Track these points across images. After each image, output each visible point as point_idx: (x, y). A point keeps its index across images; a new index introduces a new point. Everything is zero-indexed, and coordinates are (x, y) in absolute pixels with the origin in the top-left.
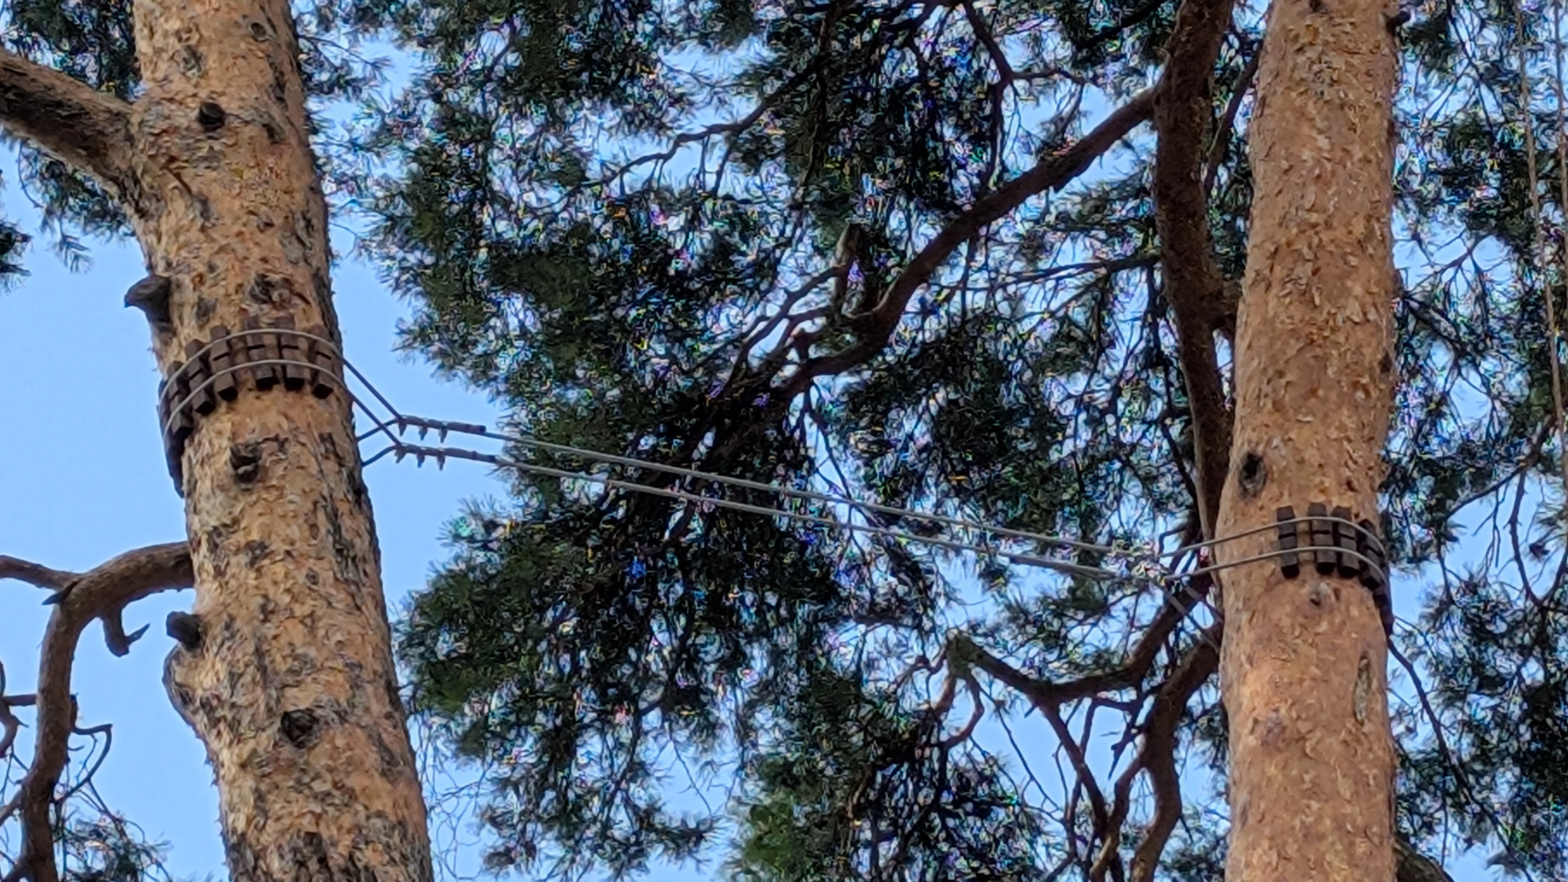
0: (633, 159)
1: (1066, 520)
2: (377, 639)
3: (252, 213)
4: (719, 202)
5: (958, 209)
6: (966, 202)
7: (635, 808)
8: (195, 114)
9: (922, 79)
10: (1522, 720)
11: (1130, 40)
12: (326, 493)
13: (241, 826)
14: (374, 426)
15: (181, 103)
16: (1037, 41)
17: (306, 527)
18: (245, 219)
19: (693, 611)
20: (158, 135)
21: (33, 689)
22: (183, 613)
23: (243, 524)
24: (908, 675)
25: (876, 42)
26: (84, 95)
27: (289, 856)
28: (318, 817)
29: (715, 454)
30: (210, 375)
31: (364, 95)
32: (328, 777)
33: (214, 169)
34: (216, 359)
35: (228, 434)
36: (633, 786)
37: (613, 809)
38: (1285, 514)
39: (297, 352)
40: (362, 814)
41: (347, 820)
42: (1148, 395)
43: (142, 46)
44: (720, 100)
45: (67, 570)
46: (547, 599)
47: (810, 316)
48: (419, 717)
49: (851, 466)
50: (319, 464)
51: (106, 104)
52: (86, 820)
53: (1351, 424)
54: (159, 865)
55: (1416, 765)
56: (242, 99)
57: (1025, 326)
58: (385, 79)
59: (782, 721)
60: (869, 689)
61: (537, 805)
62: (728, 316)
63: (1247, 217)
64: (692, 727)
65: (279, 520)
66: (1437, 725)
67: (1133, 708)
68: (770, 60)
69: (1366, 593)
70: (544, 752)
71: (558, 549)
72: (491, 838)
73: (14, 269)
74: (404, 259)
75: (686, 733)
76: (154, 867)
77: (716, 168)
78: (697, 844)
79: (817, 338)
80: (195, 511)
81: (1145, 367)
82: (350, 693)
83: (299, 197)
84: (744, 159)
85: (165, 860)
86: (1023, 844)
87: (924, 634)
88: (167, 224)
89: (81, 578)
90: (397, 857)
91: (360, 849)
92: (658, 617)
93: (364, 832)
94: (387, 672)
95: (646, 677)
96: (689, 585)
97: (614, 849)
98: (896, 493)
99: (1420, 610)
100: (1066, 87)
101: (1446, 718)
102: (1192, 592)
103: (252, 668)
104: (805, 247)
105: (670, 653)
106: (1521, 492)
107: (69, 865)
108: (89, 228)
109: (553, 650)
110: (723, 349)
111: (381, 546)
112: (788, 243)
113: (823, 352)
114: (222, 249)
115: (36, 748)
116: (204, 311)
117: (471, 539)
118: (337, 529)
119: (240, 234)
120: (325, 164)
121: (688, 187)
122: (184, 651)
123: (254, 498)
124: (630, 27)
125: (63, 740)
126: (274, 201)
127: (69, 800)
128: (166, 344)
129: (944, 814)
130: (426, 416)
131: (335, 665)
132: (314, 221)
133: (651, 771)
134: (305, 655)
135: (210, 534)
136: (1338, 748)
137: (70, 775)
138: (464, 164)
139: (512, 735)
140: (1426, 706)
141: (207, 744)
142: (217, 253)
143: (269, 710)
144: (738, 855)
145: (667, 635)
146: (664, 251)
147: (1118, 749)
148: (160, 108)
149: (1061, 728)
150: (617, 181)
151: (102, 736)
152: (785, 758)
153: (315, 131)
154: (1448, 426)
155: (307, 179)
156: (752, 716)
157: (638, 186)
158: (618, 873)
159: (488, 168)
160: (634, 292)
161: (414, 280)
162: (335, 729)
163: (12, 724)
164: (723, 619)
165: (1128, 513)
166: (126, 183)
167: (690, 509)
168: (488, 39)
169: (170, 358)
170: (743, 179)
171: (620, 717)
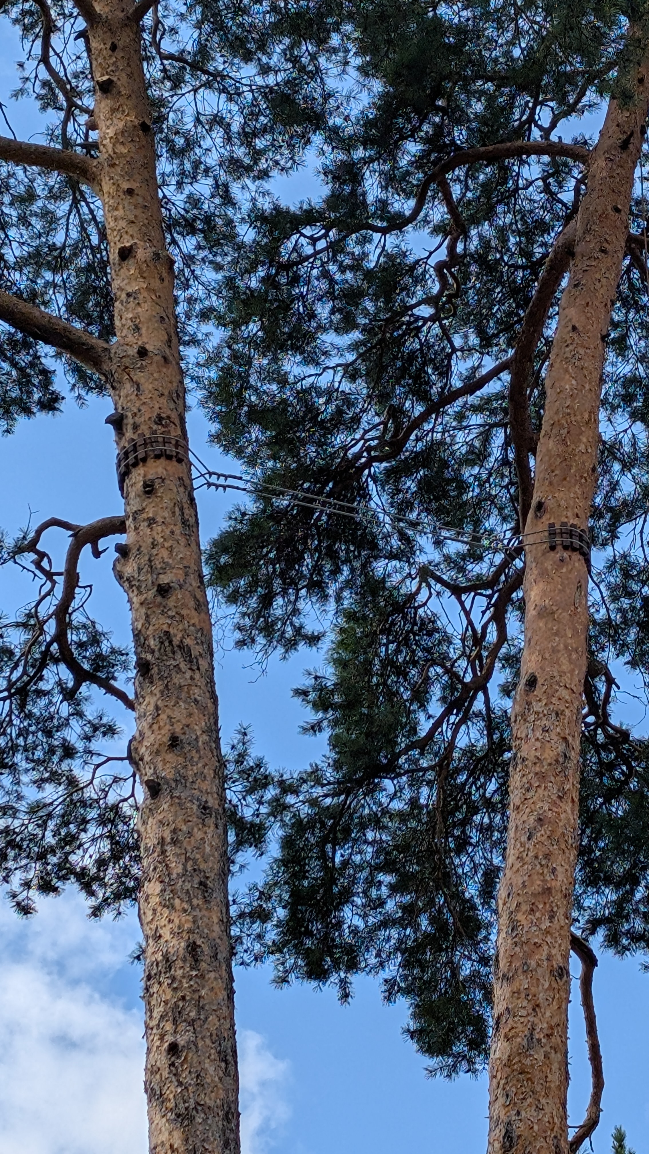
0: (306, 375)
1: (468, 523)
2: (195, 557)
3: (156, 390)
4: (339, 393)
5: (432, 401)
6: (435, 398)
7: (295, 626)
8: (136, 350)
9: (421, 349)
10: (641, 609)
11: (502, 339)
12: (179, 500)
13: (139, 627)
14: (199, 474)
15: (131, 346)
16: (466, 337)
17: (170, 512)
18: (153, 392)
19: (321, 551)
20: (122, 358)
21: (63, 570)
22: (121, 544)
23: (146, 510)
24: (403, 580)
25: (404, 334)
26: (92, 341)
27: (157, 640)
28: (169, 625)
29: (333, 491)
30: (137, 452)
31: (202, 346)
32: (174, 610)
33: (143, 372)
34: (140, 446)
35: (142, 475)
36: (294, 618)
37: (286, 626)
38: (551, 525)
39: (171, 445)
40: (187, 625)
41: (181, 627)
42: (503, 476)
43: (117, 323)
44: (341, 354)
45: (78, 524)
46: (265, 543)
47: (372, 439)
48: (212, 588)
49: (385, 497)
50: (177, 488)
51: (101, 345)
52: (80, 621)
53: (579, 492)
54: (108, 640)
55: (599, 624)
56: (155, 346)
57: (457, 447)
58: (211, 340)
59: (353, 595)
60: (388, 584)
61: (257, 623)
62: (340, 438)
63: (543, 409)
64: (319, 596)
65: (160, 510)
66: (608, 610)
67: (490, 597)
68: (362, 339)
69: (581, 557)
70: (260, 603)
71: (270, 525)
72: (238, 635)
73: (58, 409)
74: (214, 409)
75: (316, 598)
76: (106, 641)
77: (339, 380)
78: (318, 641)
79: (374, 448)
80: (128, 504)
81: (502, 465)
82: (185, 578)
83: (175, 384)
84: (350, 377)
85: (110, 639)
86: (445, 648)
87: (410, 565)
88: (123, 393)
89: (83, 528)
90: (199, 641)
91: (185, 638)
92: (307, 553)
93: (188, 631)
94: (199, 570)
95: (302, 577)
96: (320, 542)
97: (285, 642)
98: (402, 510)
99: (603, 564)
100: (477, 355)
101: (612, 607)
102: (514, 554)
103: (147, 566)
104: (372, 412)
105: (311, 567)
106: (645, 521)
107: (73, 638)
109: (266, 564)
110: (338, 450)
111: (200, 521)
112: (365, 411)
113: (377, 454)
114: (144, 403)
115: (63, 592)
116: (136, 427)
117: (236, 519)
118: (183, 514)
119: (151, 398)
120: (186, 371)
121: (328, 387)
122: (121, 558)
123: (151, 500)
124: (308, 324)
125: (73, 590)
126: (165, 386)
127: (74, 613)
128: (120, 439)
129: (415, 634)
130: (219, 472)
131: (179, 566)
132: (181, 394)
133: (302, 612)
134: (168, 562)
135: (133, 513)
136: (568, 617)
137: (75, 604)
138: (240, 374)
139: (248, 596)
140: (604, 602)
141: (128, 594)
142: (142, 405)
143: (153, 583)
144: (334, 646)
145: (310, 560)
146: (317, 411)
147: (484, 613)
148: (122, 347)
149: (462, 603)
150: (300, 383)
151: (88, 589)
152: (354, 610)
153: (183, 359)
154: (618, 494)
155: (179, 378)
156: (342, 593)
157: (308, 386)
158: (287, 651)
159: (249, 375)
160: (304, 426)
161: (217, 417)
162: (178, 591)
163: (54, 583)
164: (333, 555)
165: (492, 522)
166: (108, 376)
167: (322, 512)
168: (251, 325)
169: (122, 445)
170: (349, 385)
171: (291, 591)
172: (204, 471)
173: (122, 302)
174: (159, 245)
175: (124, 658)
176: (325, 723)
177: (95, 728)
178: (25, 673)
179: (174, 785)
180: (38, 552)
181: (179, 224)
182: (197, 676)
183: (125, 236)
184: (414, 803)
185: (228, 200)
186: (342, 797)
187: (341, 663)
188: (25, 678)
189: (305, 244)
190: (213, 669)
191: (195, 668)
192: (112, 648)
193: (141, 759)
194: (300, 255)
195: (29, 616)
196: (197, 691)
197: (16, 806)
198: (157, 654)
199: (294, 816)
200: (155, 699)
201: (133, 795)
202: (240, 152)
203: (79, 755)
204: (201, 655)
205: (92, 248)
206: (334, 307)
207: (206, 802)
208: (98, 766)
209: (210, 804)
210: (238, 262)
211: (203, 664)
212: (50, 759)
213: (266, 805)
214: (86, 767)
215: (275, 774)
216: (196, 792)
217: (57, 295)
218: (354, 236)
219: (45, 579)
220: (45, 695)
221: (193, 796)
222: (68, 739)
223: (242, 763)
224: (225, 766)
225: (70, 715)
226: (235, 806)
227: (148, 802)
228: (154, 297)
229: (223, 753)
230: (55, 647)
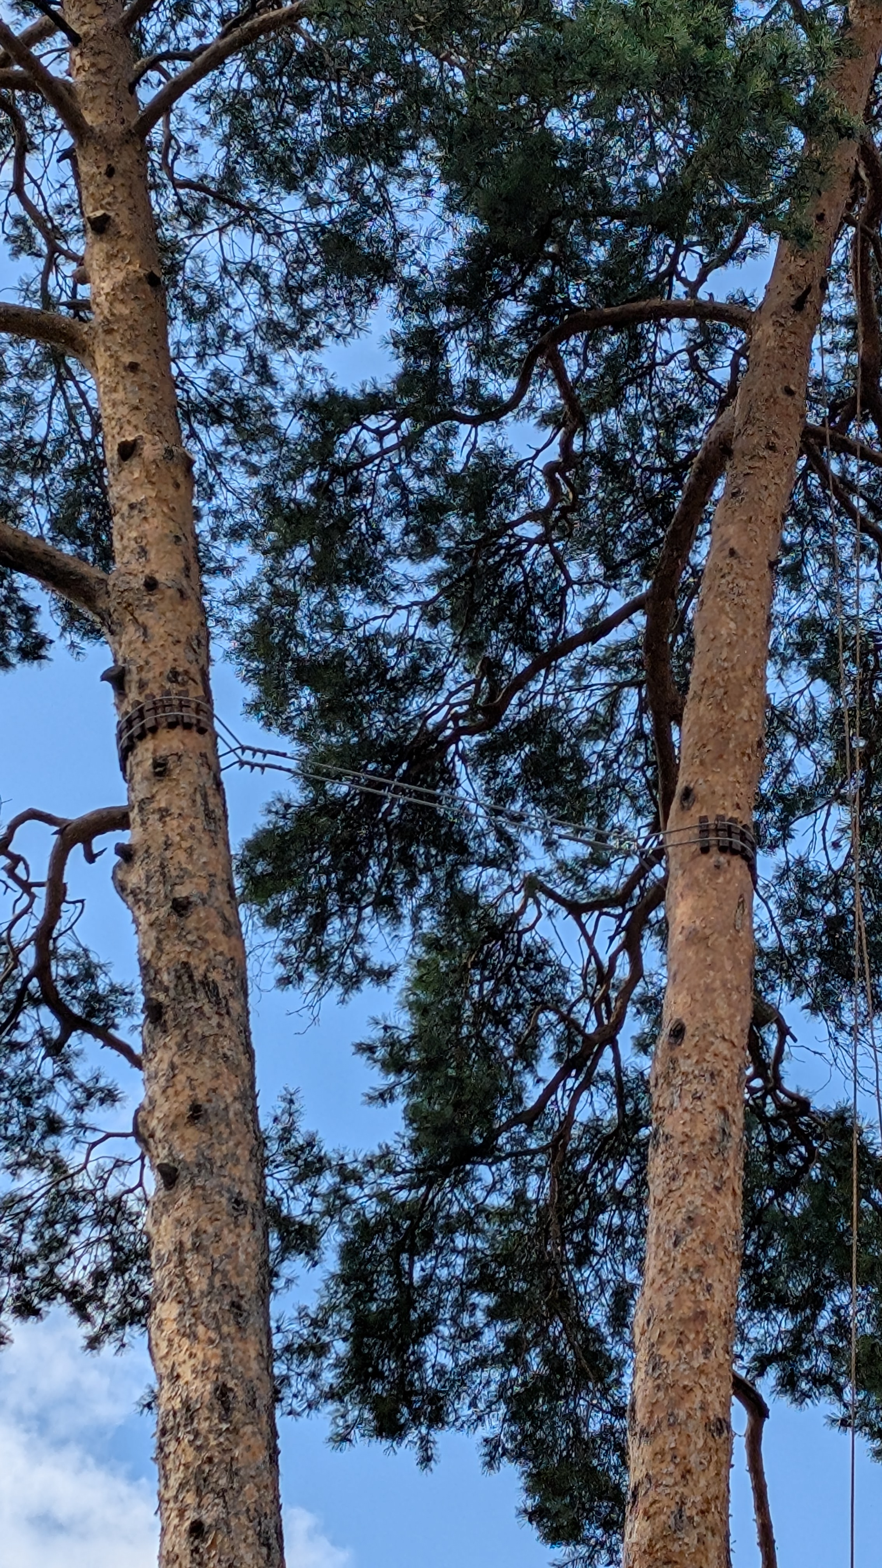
0: (371, 618)
1: (590, 817)
2: (224, 862)
3: (169, 635)
4: (415, 642)
5: (541, 651)
6: (545, 648)
7: (357, 958)
8: (142, 582)
9: (525, 582)
10: (823, 934)
11: (634, 568)
12: (201, 784)
13: (148, 956)
14: (228, 750)
15: (135, 575)
16: (585, 565)
17: (190, 801)
18: (165, 638)
19: (392, 855)
20: (122, 592)
21: (44, 879)
22: (123, 843)
23: (157, 798)
24: (503, 895)
25: (502, 562)
26: (85, 569)
27: (173, 974)
28: (189, 954)
29: (408, 773)
30: (143, 719)
31: (232, 577)
32: (196, 933)
33: (151, 611)
34: (147, 711)
35: (151, 750)
36: (356, 946)
37: (345, 958)
38: (703, 819)
39: (190, 709)
40: (212, 952)
41: (204, 956)
42: (636, 753)
43: (117, 545)
44: (417, 589)
45: (65, 817)
46: (315, 846)
47: (460, 704)
48: (246, 905)
49: (478, 784)
50: (198, 768)
51: (96, 574)
52: (69, 949)
53: (740, 774)
54: (106, 974)
55: (767, 955)
56: (168, 575)
57: (573, 714)
58: (243, 569)
59: (435, 916)
60: (482, 901)
61: (305, 953)
62: (417, 703)
63: (691, 662)
64: (389, 917)
65: (175, 798)
66: (779, 934)
67: (620, 917)
68: (446, 568)
69: (744, 863)
70: (310, 926)
71: (322, 820)
72: (280, 970)
73: (44, 657)
74: (249, 665)
75: (385, 919)
76: (104, 975)
77: (414, 624)
78: (388, 978)
79: (463, 716)
80: (133, 790)
81: (635, 739)
82: (209, 889)
83: (195, 628)
84: (429, 620)
85: (109, 972)
86: (559, 986)
87: (512, 874)
88: (125, 639)
89: (72, 822)
90: (229, 976)
91: (209, 971)
92: (373, 858)
93: (213, 962)
94: (229, 880)
95: (366, 891)
96: (390, 844)
97: (344, 979)
98: (501, 799)
99: (772, 873)
100: (600, 590)
101: (784, 931)
102: (653, 858)
103: (158, 874)
104: (460, 667)
105: (379, 877)
106: (828, 814)
107: (59, 972)
108: (85, 638)
109: (317, 874)
110: (414, 719)
112: (450, 665)
113: (466, 724)
114: (154, 653)
115: (45, 909)
116: (142, 685)
117: (277, 813)
118: (206, 804)
119: (162, 646)
120: (210, 611)
121: (399, 633)
122: (123, 863)
123: (163, 785)
124: (373, 548)
125: (58, 905)
126: (181, 629)
127: (61, 938)
128: (121, 701)
129: (519, 968)
130: (256, 746)
131: (201, 874)
132: (202, 641)
133: (366, 939)
134: (187, 868)
135: (139, 803)
136: (725, 944)
137: (61, 925)
138: (282, 617)
139: (294, 916)
140: (774, 924)
141: (133, 912)
142: (150, 655)
143: (166, 897)
144: (410, 985)
145: (377, 868)
146: (385, 666)
147: (611, 939)
148: (124, 577)
149: (582, 926)
150: (362, 628)
151: (79, 905)
152: (437, 935)
153: (205, 594)
154: (792, 778)
155: (200, 618)
156: (420, 912)
157: (373, 632)
158: (346, 992)
159: (294, 619)
160: (368, 687)
161: (253, 677)
162: (200, 908)
163: (33, 897)
164: (407, 861)
165: (622, 815)
166: (105, 616)
167: (393, 802)
169: (123, 709)
170: (428, 630)
171: (351, 910)
172: (235, 745)
173: (122, 517)
174: (172, 438)
175: (128, 998)
176: (398, 1090)
177: (90, 1095)
179: (196, 1171)
180: (10, 855)
181: (200, 410)
182: (226, 1023)
183: (126, 426)
184: (519, 1197)
185: (266, 377)
186: (423, 1190)
187: (421, 1009)
189: (369, 440)
190: (248, 1013)
191: (224, 1011)
192: (111, 985)
193: (152, 1136)
194: (362, 456)
196: (226, 1043)
198: (172, 993)
199: (358, 1215)
200: (170, 1053)
201: (140, 1184)
202: (282, 313)
203: (67, 1130)
204: (231, 994)
205: (82, 442)
206: (407, 525)
207: (240, 1194)
208: (94, 1145)
209: (244, 1197)
210: (278, 465)
211: (235, 1006)
212: (29, 1136)
213: (320, 1199)
214: (77, 1147)
215: (332, 1155)
216: (226, 1180)
217: (38, 506)
218: (434, 429)
219: (20, 891)
220: (21, 1049)
221: (221, 1185)
222: (53, 1108)
223: (288, 1140)
224: (265, 1145)
225: (55, 1076)
226: (280, 1200)
227: (161, 1194)
228: (165, 510)
229: (262, 1128)
230: (34, 984)
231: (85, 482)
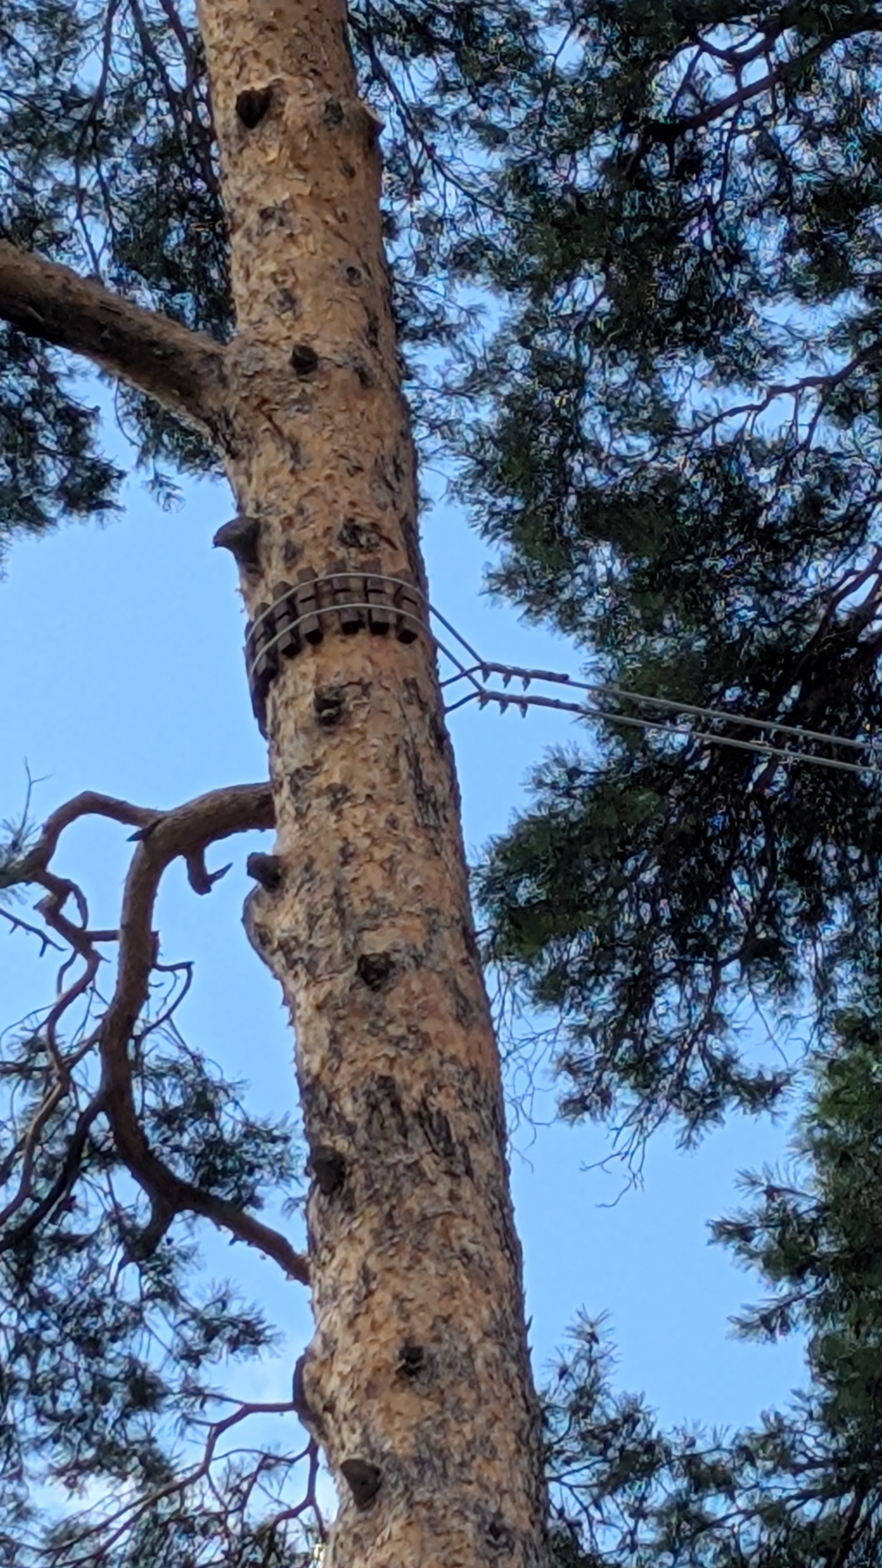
0: (725, 410)
2: (454, 884)
3: (341, 456)
4: (810, 455)
7: (712, 1059)
8: (288, 357)
12: (408, 738)
13: (315, 1067)
14: (458, 672)
15: (275, 345)
17: (387, 771)
18: (334, 463)
19: (775, 862)
20: (251, 377)
21: (115, 925)
22: (263, 854)
23: (326, 767)
26: (178, 335)
27: (362, 1100)
28: (392, 1061)
29: (801, 706)
30: (296, 617)
31: (458, 341)
32: (404, 1022)
33: (306, 412)
34: (303, 601)
35: (312, 676)
36: (710, 1038)
37: (690, 1059)
39: (383, 597)
40: (436, 1057)
41: (420, 1065)
43: (239, 288)
44: (812, 355)
45: (152, 807)
46: (629, 848)
48: (499, 963)
50: (402, 709)
51: (201, 345)
52: (165, 1056)
54: (237, 1103)
56: (337, 343)
58: (479, 325)
59: (860, 976)
61: (614, 1053)
62: (816, 570)
64: (772, 979)
65: (359, 765)
68: (866, 313)
70: (622, 999)
71: (641, 798)
72: (567, 1085)
73: (109, 505)
74: (494, 504)
75: (765, 985)
76: (231, 1105)
77: (808, 421)
78: (773, 1096)
80: (279, 753)
82: (427, 938)
83: (389, 442)
84: (838, 412)
85: (243, 1098)
88: (257, 467)
89: (165, 816)
90: (469, 1102)
91: (431, 1093)
92: (740, 868)
93: (439, 1076)
94: (463, 918)
95: (725, 929)
96: (771, 838)
97: (689, 1099)
103: (330, 911)
105: (752, 904)
107: (147, 1102)
108: (184, 468)
109: (633, 899)
110: (812, 602)
111: (462, 791)
114: (312, 492)
115: (118, 983)
116: (292, 554)
117: (554, 786)
118: (418, 775)
119: (329, 477)
120: (418, 408)
121: (781, 440)
122: (264, 892)
123: (335, 741)
124: (726, 277)
125: (143, 974)
126: (363, 444)
127: (149, 1037)
128: (254, 585)
130: (509, 663)
131: (412, 910)
132: (404, 467)
133: (729, 1022)
134: (384, 899)
135: (292, 776)
137: (148, 1012)
138: (555, 411)
139: (591, 982)
141: (283, 984)
142: (306, 495)
143: (346, 952)
144: (814, 1109)
145: (748, 887)
146: (755, 503)
148: (254, 349)
150: (708, 432)
151: (182, 973)
152: (864, 1014)
153: (409, 377)
155: (399, 424)
156: (831, 970)
157: (730, 438)
158: (693, 1124)
159: (579, 414)
160: (723, 542)
161: (503, 525)
162: (411, 974)
163: (94, 959)
164: (805, 873)
166: (219, 423)
167: (774, 762)
168: (580, 285)
169: (258, 600)
170: (835, 432)
171: (699, 968)
172: (469, 663)
173: (248, 235)
174: (339, 84)
175: (278, 1148)
176: (797, 1309)
177: (210, 1331)
178: (26, 1191)
179: (414, 1472)
180: (51, 882)
181: (392, 29)
182: (466, 1191)
183: (252, 64)
186: (848, 1499)
188: (29, 1206)
189: (714, 73)
190: (506, 1171)
191: (460, 1169)
192: (246, 1123)
193: (330, 1408)
194: (702, 102)
195: (34, 1046)
196: (466, 1229)
197: (15, 1536)
198: (362, 1136)
199: (725, 1549)
200: (361, 1251)
201: (310, 1501)
203: (170, 1399)
204: (473, 1136)
205: (169, 94)
206: (791, 232)
207: (499, 1515)
208: (221, 1427)
209: (508, 1521)
210: (542, 123)
211: (480, 1157)
212: (97, 1413)
213: (652, 1521)
214: (189, 1431)
215: (674, 1440)
216: (472, 1490)
217: (88, 220)
218: (838, 48)
219: (70, 949)
220: (79, 1249)
221: (464, 1499)
222: (142, 1358)
223: (588, 1411)
224: (545, 1422)
225: (145, 1297)
226: (573, 1526)
227: (350, 1518)
228: (330, 218)
229: (538, 1388)
230: (101, 1124)
231: (176, 170)
